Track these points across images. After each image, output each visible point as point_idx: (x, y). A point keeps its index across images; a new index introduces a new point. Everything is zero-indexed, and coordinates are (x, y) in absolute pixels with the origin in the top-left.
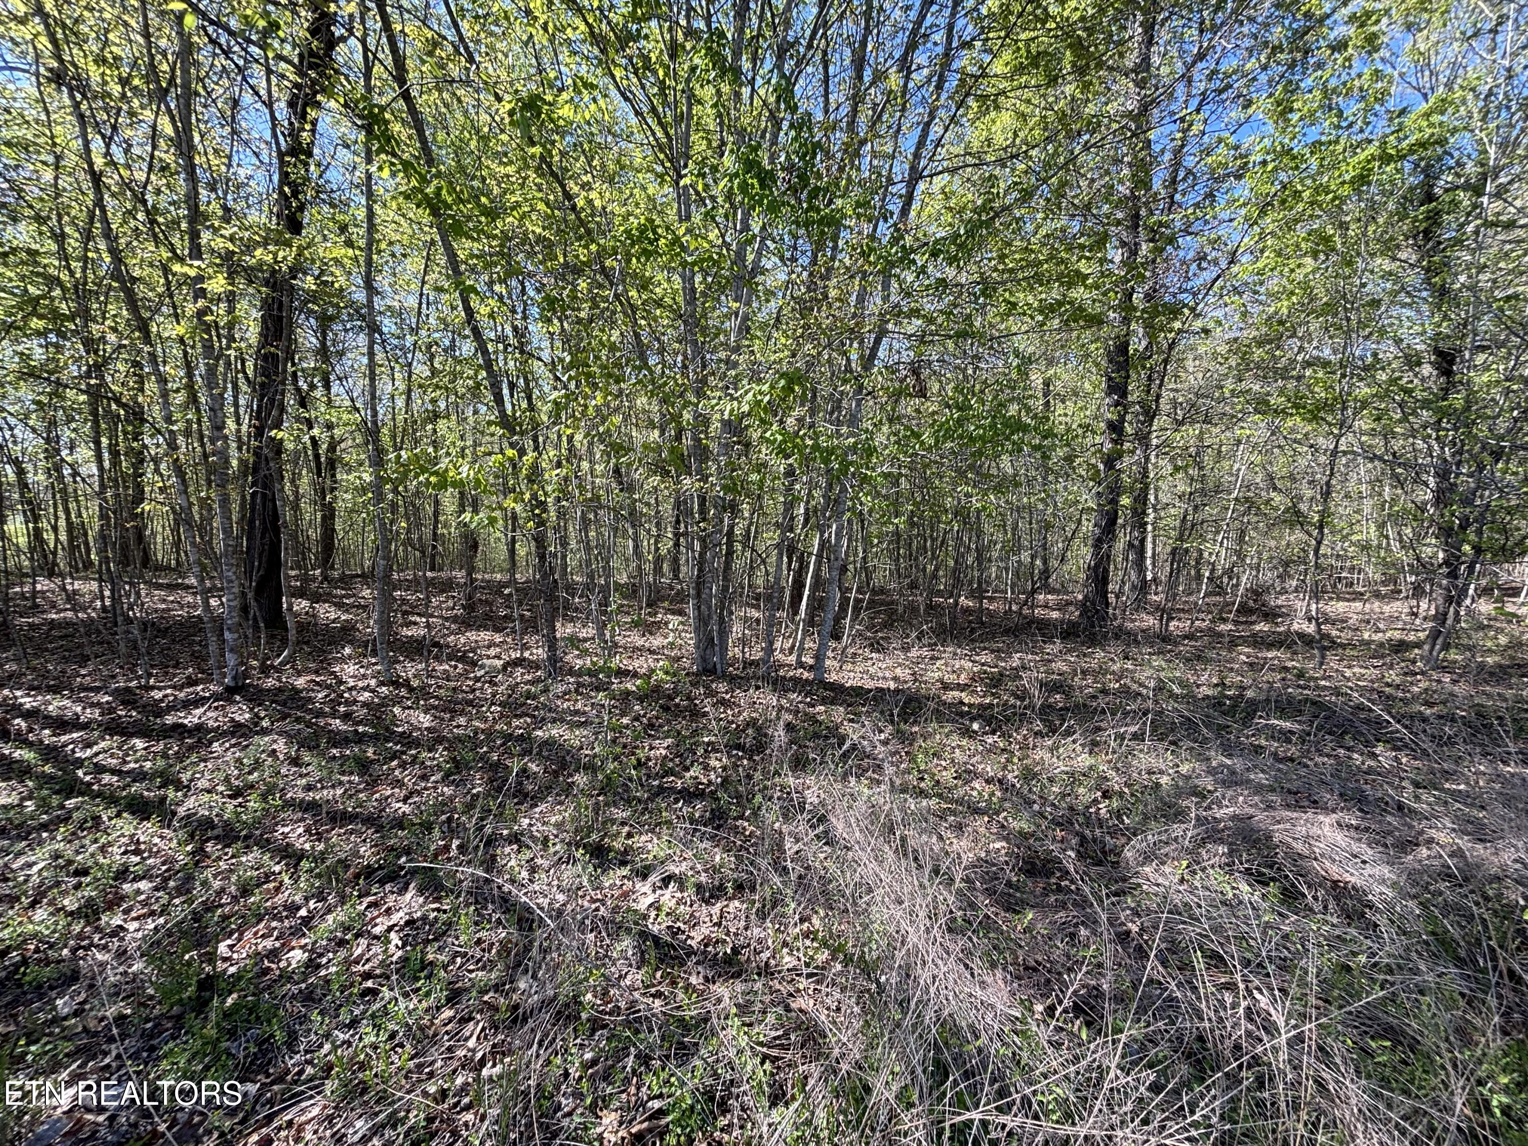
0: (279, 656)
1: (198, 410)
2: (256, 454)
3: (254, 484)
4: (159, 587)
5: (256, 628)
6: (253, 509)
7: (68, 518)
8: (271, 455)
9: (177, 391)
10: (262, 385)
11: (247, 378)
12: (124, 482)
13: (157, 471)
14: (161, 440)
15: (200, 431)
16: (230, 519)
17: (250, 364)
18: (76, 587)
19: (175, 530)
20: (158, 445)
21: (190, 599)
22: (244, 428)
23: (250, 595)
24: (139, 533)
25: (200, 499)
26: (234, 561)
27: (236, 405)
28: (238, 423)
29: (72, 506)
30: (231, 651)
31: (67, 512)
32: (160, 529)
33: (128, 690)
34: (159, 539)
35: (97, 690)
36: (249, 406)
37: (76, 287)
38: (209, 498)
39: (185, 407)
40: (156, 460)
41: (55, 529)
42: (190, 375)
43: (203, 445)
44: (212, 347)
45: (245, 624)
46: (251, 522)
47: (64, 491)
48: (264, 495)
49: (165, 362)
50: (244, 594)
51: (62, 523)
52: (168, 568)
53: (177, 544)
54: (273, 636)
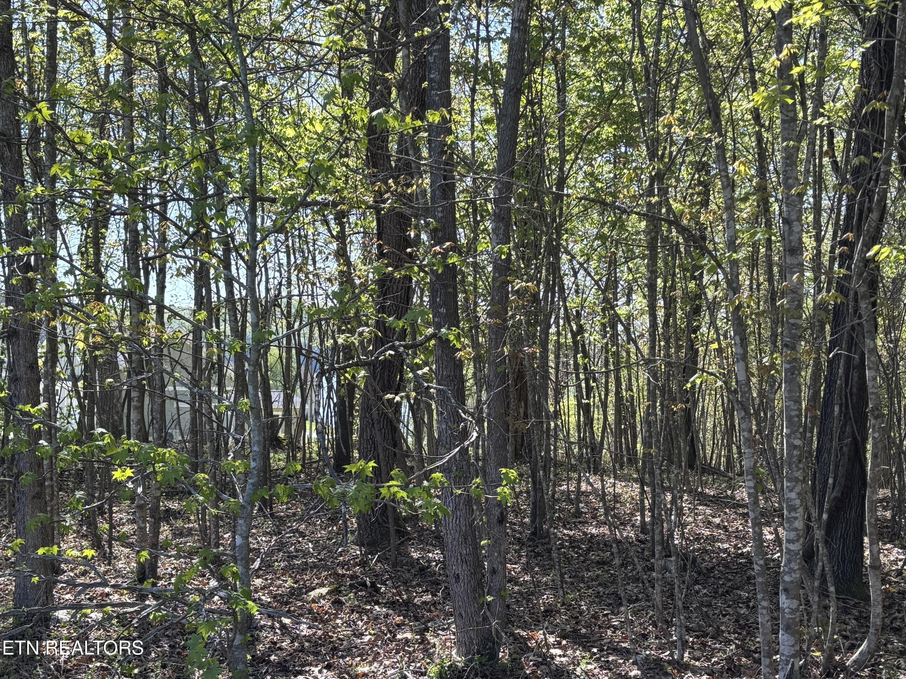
0: (852, 648)
1: (769, 225)
2: (842, 289)
3: (834, 344)
4: (704, 499)
5: (824, 594)
6: (830, 383)
7: (618, 393)
8: (863, 290)
9: (745, 199)
10: (857, 171)
11: (835, 163)
12: (678, 339)
13: (713, 323)
14: (721, 277)
15: (769, 257)
16: (798, 402)
17: (839, 139)
18: (618, 490)
19: (728, 413)
20: (716, 284)
21: (738, 524)
22: (826, 246)
23: (819, 534)
24: (688, 415)
25: (761, 367)
26: (799, 474)
27: (817, 209)
28: (819, 239)
29: (624, 373)
30: (788, 628)
31: (618, 380)
32: (711, 409)
33: (658, 661)
34: (709, 425)
35: (625, 653)
36: (835, 209)
37: (646, 69)
38: (773, 365)
39: (754, 221)
40: (713, 306)
41: (604, 405)
42: (762, 171)
43: (770, 279)
44: (795, 119)
45: (807, 584)
46: (827, 404)
47: (617, 354)
48: (849, 359)
49: (735, 158)
50: (808, 528)
51: (612, 398)
52: (715, 471)
53: (730, 431)
54: (846, 611)
